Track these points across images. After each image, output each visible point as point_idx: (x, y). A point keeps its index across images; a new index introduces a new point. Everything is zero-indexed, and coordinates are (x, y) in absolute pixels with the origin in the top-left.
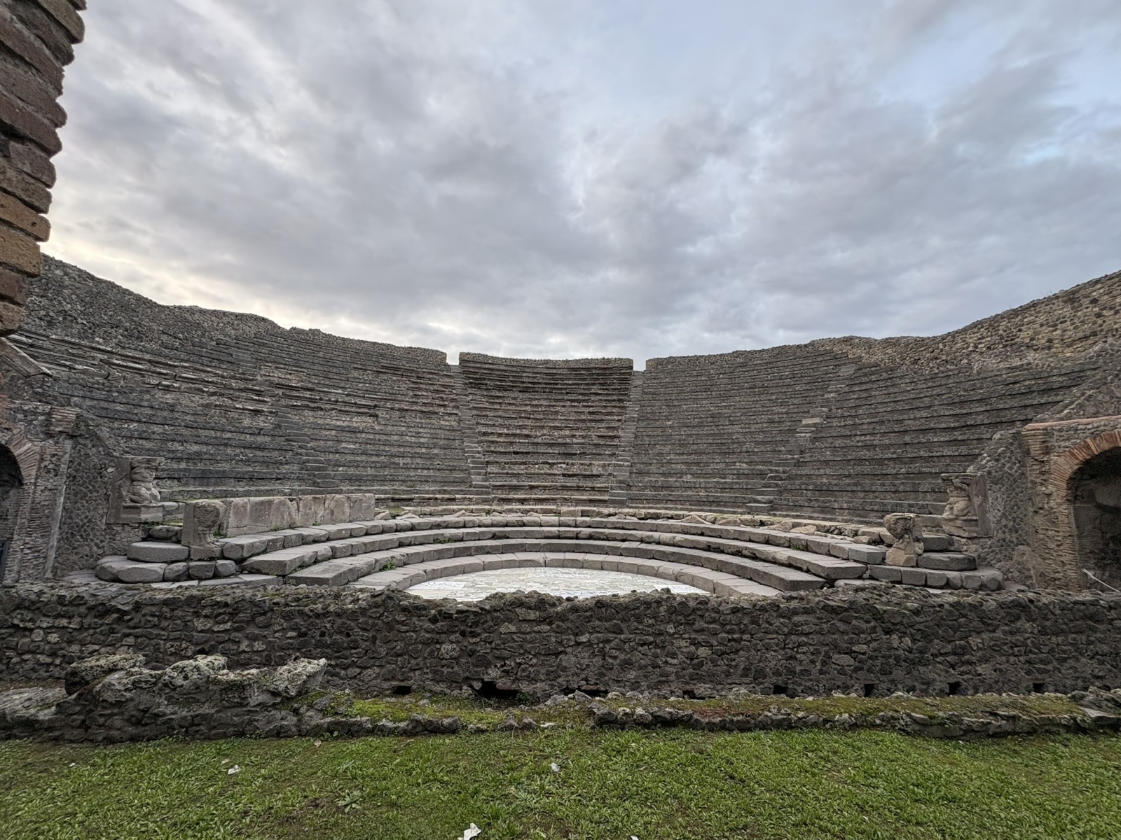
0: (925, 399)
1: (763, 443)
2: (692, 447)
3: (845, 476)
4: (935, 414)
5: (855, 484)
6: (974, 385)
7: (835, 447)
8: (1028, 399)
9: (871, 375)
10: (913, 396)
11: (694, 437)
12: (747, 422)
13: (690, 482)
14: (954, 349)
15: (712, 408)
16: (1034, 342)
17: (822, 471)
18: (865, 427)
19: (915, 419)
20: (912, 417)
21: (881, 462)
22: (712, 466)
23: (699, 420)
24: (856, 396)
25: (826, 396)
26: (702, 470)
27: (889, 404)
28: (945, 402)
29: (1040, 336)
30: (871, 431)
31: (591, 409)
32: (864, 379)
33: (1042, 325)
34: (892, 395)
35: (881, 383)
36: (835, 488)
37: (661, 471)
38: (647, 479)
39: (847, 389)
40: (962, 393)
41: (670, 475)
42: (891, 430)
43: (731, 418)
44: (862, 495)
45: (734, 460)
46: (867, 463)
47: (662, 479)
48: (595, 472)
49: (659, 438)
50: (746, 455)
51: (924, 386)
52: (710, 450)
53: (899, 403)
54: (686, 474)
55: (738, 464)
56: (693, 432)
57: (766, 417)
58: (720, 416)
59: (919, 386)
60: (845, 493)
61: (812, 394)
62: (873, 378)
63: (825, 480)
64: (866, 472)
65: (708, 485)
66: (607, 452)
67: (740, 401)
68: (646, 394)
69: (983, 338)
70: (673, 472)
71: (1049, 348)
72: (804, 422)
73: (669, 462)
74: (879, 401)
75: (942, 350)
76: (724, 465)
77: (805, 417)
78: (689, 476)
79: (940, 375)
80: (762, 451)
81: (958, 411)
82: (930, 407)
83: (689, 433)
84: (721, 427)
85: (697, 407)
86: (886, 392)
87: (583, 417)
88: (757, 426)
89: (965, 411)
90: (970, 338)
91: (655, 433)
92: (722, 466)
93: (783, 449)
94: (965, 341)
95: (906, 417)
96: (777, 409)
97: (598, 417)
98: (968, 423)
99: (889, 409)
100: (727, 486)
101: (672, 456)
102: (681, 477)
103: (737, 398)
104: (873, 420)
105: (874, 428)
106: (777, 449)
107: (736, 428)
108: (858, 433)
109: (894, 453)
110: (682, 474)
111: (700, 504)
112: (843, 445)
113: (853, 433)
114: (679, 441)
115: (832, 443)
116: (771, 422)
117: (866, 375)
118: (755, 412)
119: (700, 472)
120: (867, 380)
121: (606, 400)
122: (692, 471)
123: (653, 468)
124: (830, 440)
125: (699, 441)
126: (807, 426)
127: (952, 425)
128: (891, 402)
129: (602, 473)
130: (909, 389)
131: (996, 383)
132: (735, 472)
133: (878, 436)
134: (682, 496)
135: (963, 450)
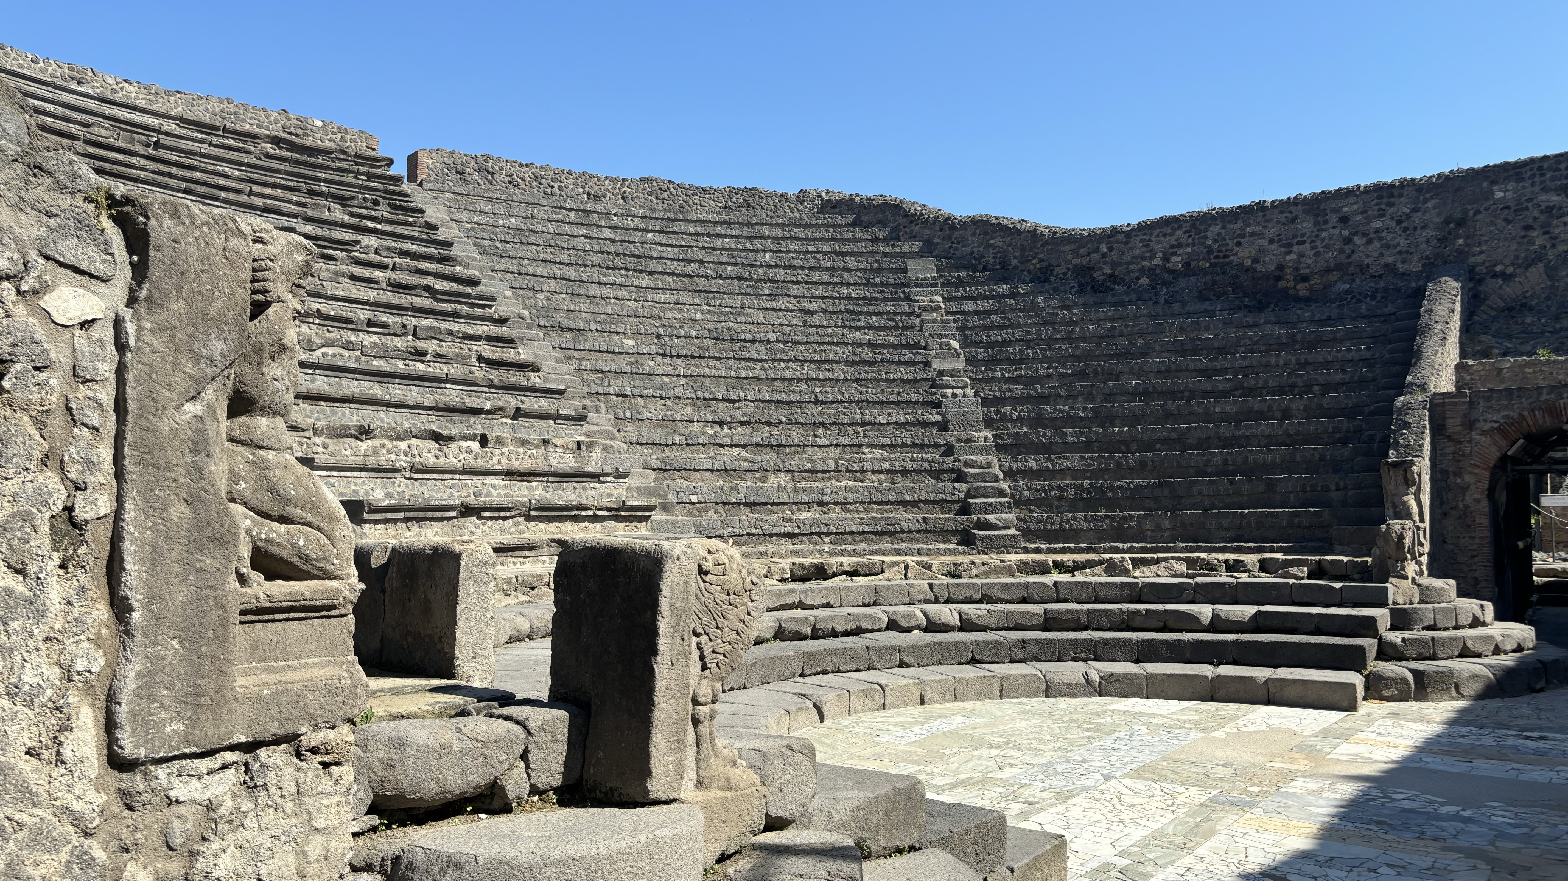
14: (1127, 258)
16: (1258, 267)
29: (1267, 259)
54: (777, 472)
56: (705, 371)
69: (1179, 246)
72: (936, 366)
75: (1104, 255)
76: (837, 449)
83: (697, 372)
90: (1158, 242)
94: (1147, 246)
102: (764, 479)
119: (809, 466)
126: (950, 373)
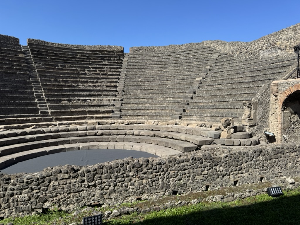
0: (242, 69)
1: (180, 89)
2: (150, 91)
3: (210, 102)
4: (245, 76)
5: (213, 106)
6: (259, 64)
7: (207, 90)
8: (276, 70)
9: (224, 58)
10: (238, 68)
11: (151, 86)
12: (173, 79)
13: (148, 107)
15: (159, 73)
16: (281, 47)
17: (201, 101)
18: (220, 81)
19: (238, 78)
20: (237, 77)
21: (223, 96)
22: (158, 99)
23: (153, 78)
24: (217, 68)
25: (206, 67)
26: (153, 101)
27: (229, 71)
28: (249, 71)
29: (283, 45)
30: (221, 83)
31: (103, 72)
32: (221, 60)
33: (284, 40)
34: (231, 67)
35: (227, 62)
36: (206, 108)
37: (136, 102)
38: (129, 106)
39: (214, 65)
40: (255, 67)
41: (139, 104)
42: (229, 82)
43: (167, 78)
44: (215, 110)
45: (167, 97)
46: (219, 97)
47: (136, 106)
48: (105, 104)
49: (135, 87)
50: (172, 94)
51: (243, 64)
52: (157, 92)
53: (233, 71)
54: (147, 103)
55: (169, 98)
56: (150, 84)
57: (182, 77)
58: (162, 76)
59: (241, 64)
60: (209, 110)
61: (201, 67)
62: (225, 59)
63: (202, 105)
64: (218, 101)
65: (156, 108)
66: (111, 94)
67: (171, 70)
68: (130, 65)
70: (141, 102)
71: (285, 49)
72: (196, 79)
73: (139, 98)
74: (226, 70)
76: (163, 98)
77: (197, 77)
78: (148, 104)
79: (249, 59)
80: (179, 92)
81: (253, 75)
82: (244, 73)
83: (149, 84)
84: (163, 82)
85: (152, 72)
86: (229, 66)
87: (98, 76)
88: (177, 81)
89: (255, 75)
91: (134, 85)
92: (162, 99)
93: (187, 91)
95: (234, 77)
96: (186, 73)
97: (106, 76)
98: (255, 80)
99: (229, 74)
100: (164, 108)
101: (141, 95)
102: (144, 105)
103: (170, 68)
104: (223, 78)
105: (223, 82)
106: (185, 91)
107: (169, 82)
108: (217, 84)
109: (229, 92)
110: (145, 103)
111: (152, 116)
112: (211, 89)
113: (215, 84)
114: (144, 88)
115: (206, 88)
116: (183, 79)
117: (222, 58)
118: (177, 75)
119: (153, 102)
120: (223, 60)
121: (110, 68)
122: (149, 102)
123: (132, 101)
124: (206, 87)
125: (153, 88)
126: (197, 81)
127: (250, 81)
128: (230, 70)
129: (108, 104)
130: (237, 65)
131: (266, 63)
132: (167, 102)
133: (224, 85)
134: (145, 113)
135: (252, 91)
